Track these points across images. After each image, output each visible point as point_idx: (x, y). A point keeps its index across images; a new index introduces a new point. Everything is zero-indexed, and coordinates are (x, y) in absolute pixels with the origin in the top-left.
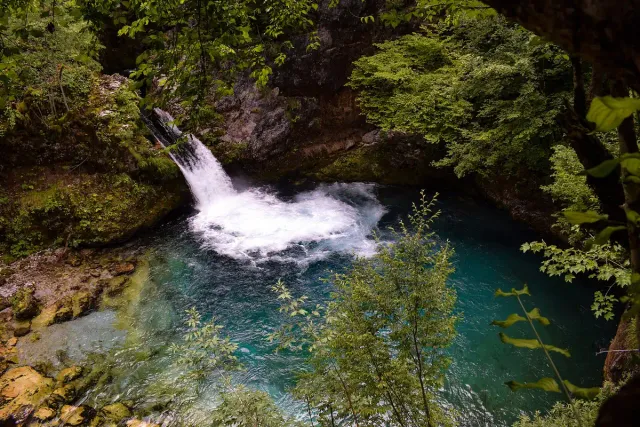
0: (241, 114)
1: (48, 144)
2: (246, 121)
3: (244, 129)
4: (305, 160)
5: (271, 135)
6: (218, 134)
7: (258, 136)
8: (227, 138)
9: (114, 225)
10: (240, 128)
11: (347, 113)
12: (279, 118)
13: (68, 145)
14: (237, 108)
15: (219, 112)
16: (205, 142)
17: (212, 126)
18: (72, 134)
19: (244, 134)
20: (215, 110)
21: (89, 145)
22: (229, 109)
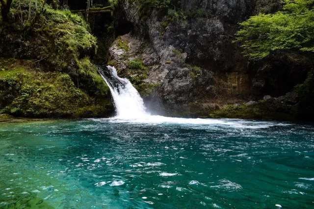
0: (160, 67)
1: (22, 40)
2: (162, 70)
3: (160, 75)
4: (203, 109)
5: (178, 84)
6: (142, 78)
7: (169, 82)
8: (147, 80)
9: (47, 103)
10: (157, 75)
11: (234, 88)
12: (185, 74)
13: (35, 44)
14: (157, 63)
15: (146, 66)
16: (132, 82)
17: (139, 73)
18: (39, 38)
19: (159, 78)
20: (143, 64)
21: (49, 49)
22: (152, 64)
